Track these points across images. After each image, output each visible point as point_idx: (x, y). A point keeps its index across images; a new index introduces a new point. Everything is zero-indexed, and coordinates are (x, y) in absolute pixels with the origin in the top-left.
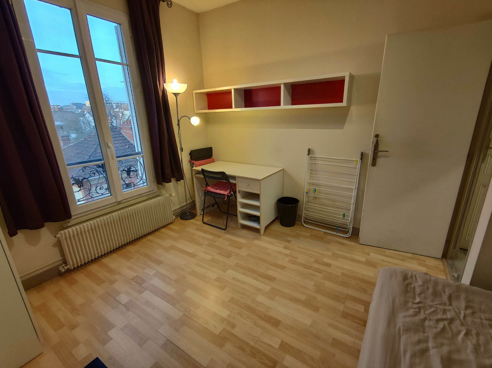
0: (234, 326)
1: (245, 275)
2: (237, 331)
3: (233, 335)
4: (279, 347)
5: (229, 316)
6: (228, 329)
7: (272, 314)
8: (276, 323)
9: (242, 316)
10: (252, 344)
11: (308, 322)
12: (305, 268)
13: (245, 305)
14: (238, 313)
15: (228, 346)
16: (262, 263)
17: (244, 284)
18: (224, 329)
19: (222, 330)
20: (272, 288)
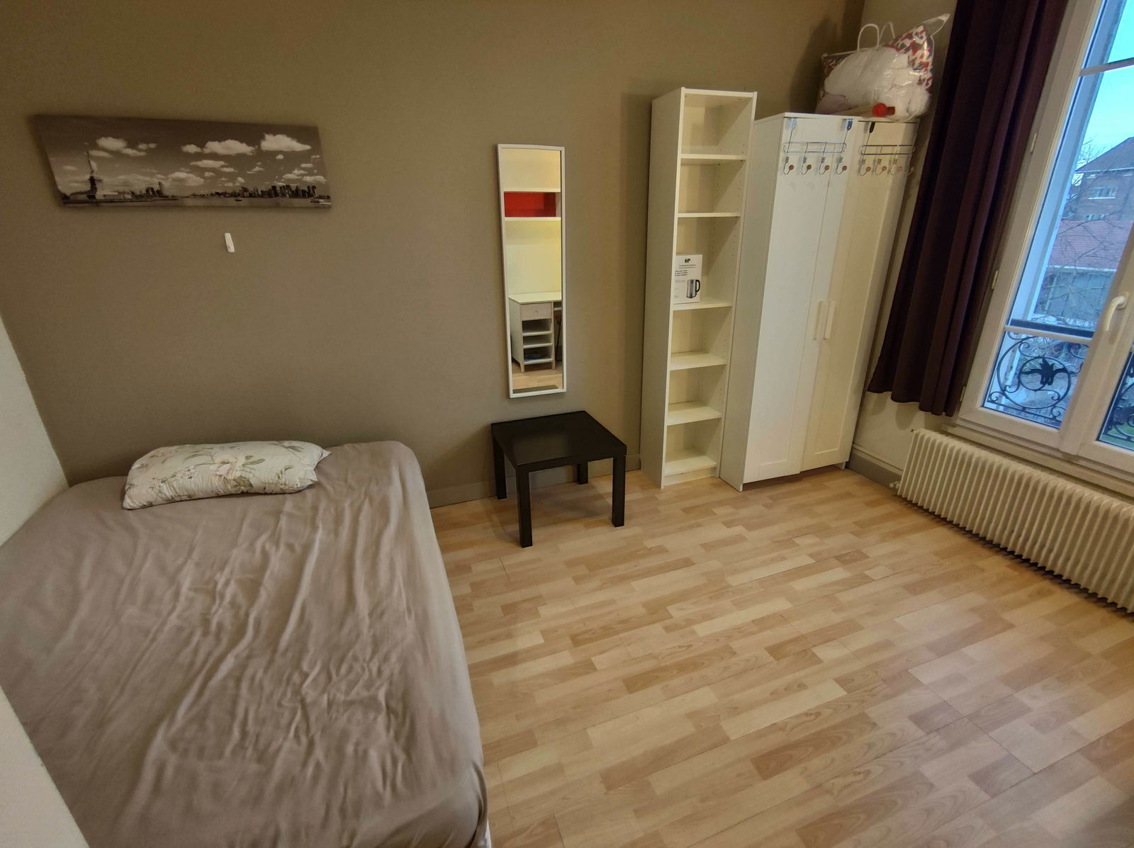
0: (670, 630)
1: (807, 714)
2: (655, 629)
3: (654, 622)
4: (592, 661)
5: (694, 632)
6: (667, 621)
7: (655, 690)
8: (634, 684)
9: (680, 647)
11: (596, 734)
13: (703, 664)
14: (690, 646)
15: (639, 611)
17: (772, 694)
19: (670, 615)
20: (726, 740)
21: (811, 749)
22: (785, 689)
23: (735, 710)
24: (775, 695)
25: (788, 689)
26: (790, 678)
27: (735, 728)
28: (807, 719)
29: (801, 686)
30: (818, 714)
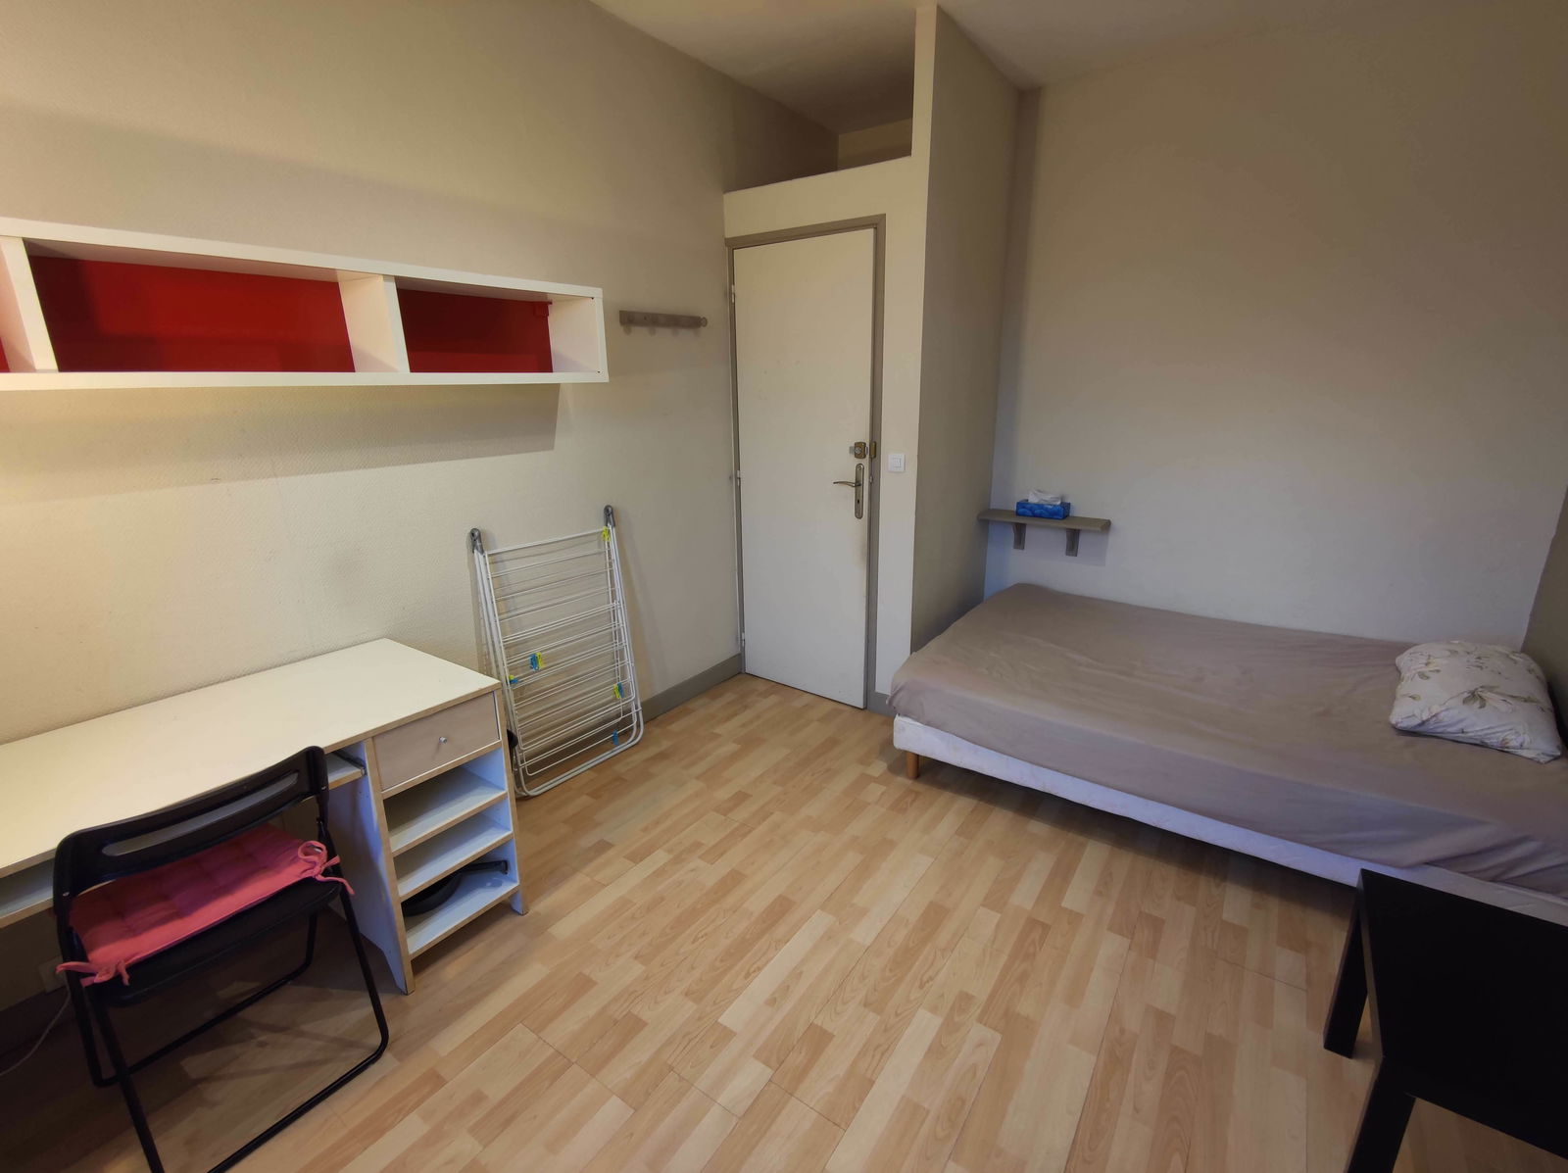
0: (965, 999)
1: (759, 969)
2: (981, 989)
3: (991, 997)
4: (997, 912)
5: (934, 1010)
6: (979, 1011)
7: (912, 915)
8: (936, 912)
9: (931, 979)
10: (1004, 958)
12: (744, 835)
13: (891, 971)
14: (921, 986)
15: (1026, 1007)
16: (701, 920)
17: (801, 973)
18: (980, 1020)
19: (985, 1025)
20: (823, 907)
21: (748, 937)
22: (788, 987)
23: (829, 936)
24: (797, 974)
25: (785, 989)
26: (788, 1006)
27: (821, 921)
28: (759, 964)
29: (772, 1002)
30: (748, 975)
